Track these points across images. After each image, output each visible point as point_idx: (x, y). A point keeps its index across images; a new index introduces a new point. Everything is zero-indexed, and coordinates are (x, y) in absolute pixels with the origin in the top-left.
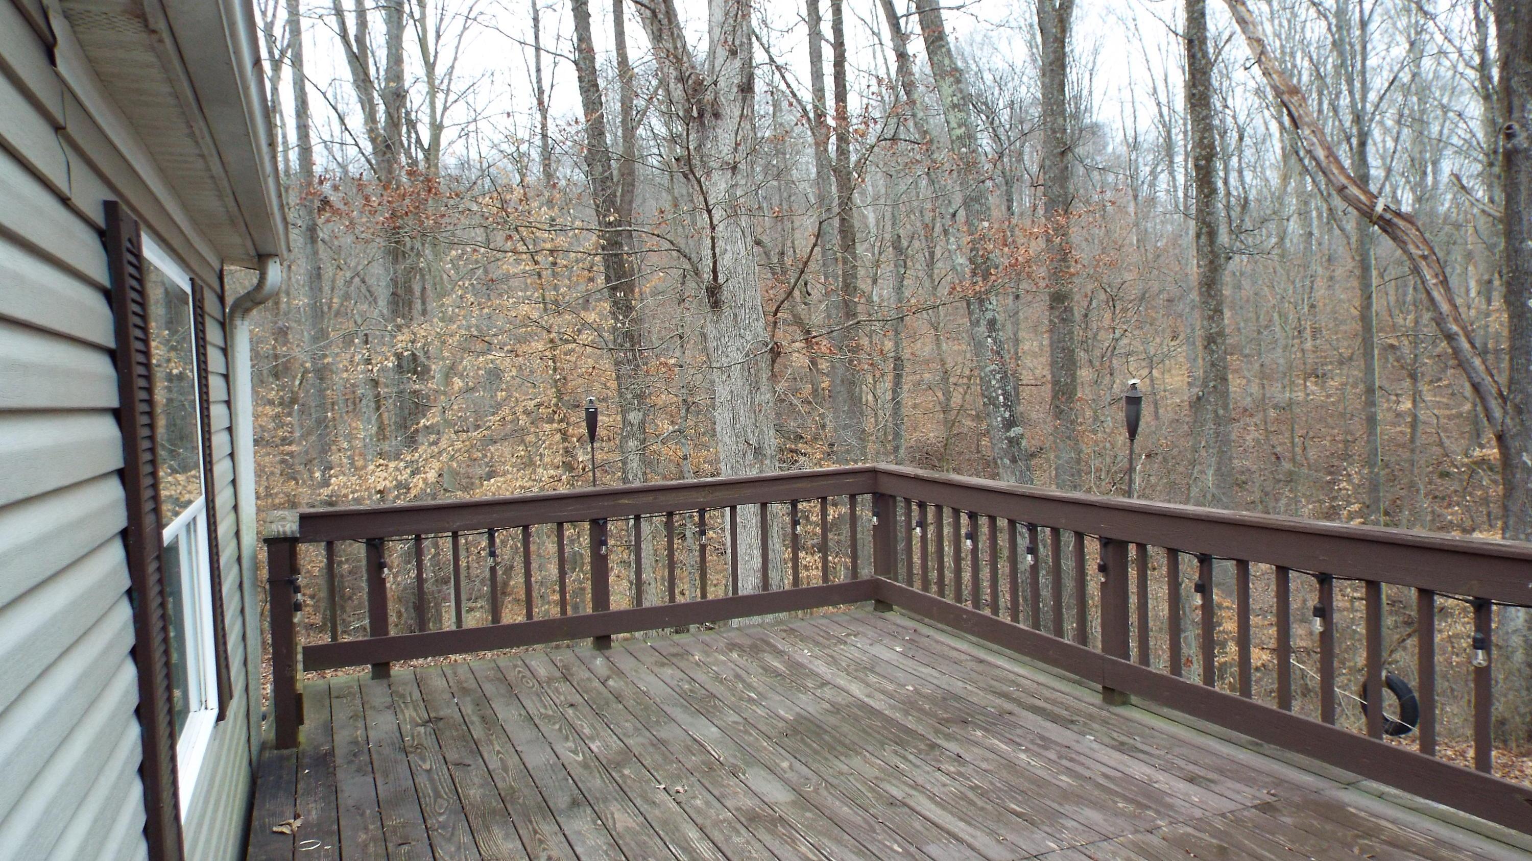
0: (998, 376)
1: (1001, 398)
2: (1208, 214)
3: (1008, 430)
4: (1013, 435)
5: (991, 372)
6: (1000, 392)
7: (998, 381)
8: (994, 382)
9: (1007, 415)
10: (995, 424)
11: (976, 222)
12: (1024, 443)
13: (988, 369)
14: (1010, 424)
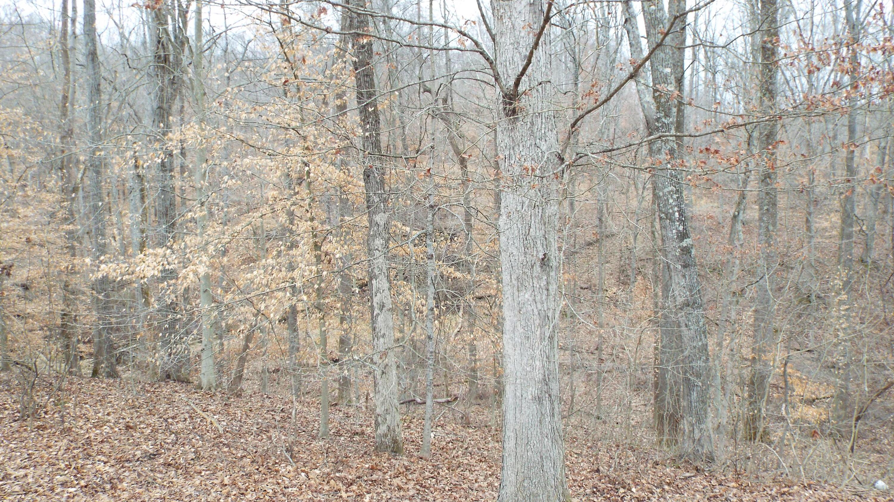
0: (675, 196)
1: (677, 214)
2: (771, 84)
3: (682, 240)
4: (685, 245)
5: (669, 192)
6: (676, 209)
7: (674, 200)
8: (671, 201)
9: (681, 228)
10: (670, 235)
11: (660, 68)
12: (693, 252)
13: (666, 190)
14: (683, 236)
